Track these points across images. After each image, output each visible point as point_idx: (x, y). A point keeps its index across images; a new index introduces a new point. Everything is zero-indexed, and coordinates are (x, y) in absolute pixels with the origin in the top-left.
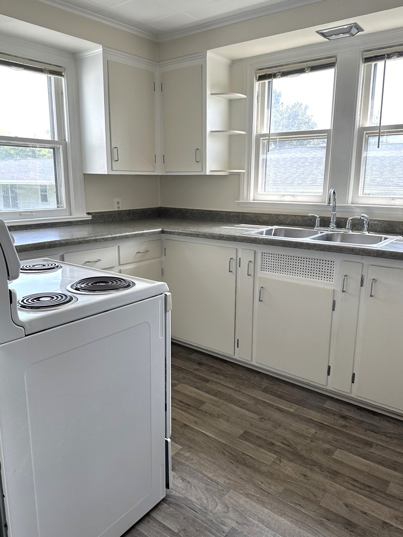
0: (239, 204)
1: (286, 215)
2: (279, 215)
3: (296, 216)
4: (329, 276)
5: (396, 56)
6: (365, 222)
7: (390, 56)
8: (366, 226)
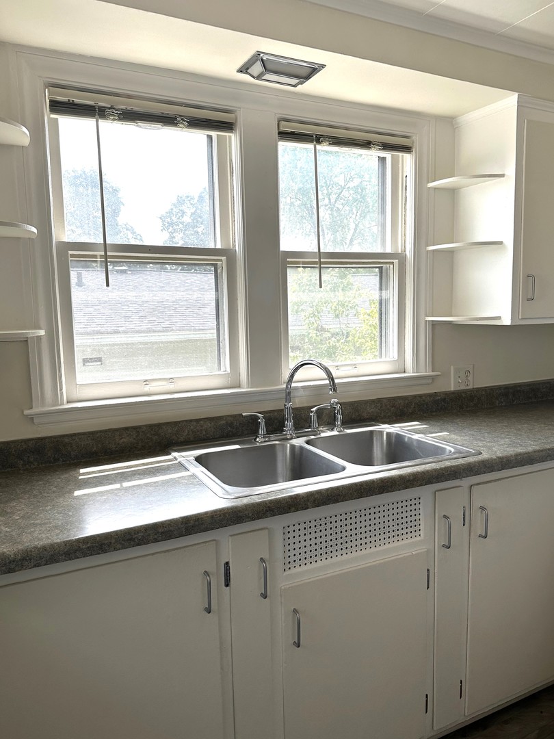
0: (31, 419)
1: (176, 423)
2: (159, 425)
3: (198, 421)
4: (413, 527)
5: (328, 143)
6: (336, 412)
7: (319, 139)
8: (339, 417)
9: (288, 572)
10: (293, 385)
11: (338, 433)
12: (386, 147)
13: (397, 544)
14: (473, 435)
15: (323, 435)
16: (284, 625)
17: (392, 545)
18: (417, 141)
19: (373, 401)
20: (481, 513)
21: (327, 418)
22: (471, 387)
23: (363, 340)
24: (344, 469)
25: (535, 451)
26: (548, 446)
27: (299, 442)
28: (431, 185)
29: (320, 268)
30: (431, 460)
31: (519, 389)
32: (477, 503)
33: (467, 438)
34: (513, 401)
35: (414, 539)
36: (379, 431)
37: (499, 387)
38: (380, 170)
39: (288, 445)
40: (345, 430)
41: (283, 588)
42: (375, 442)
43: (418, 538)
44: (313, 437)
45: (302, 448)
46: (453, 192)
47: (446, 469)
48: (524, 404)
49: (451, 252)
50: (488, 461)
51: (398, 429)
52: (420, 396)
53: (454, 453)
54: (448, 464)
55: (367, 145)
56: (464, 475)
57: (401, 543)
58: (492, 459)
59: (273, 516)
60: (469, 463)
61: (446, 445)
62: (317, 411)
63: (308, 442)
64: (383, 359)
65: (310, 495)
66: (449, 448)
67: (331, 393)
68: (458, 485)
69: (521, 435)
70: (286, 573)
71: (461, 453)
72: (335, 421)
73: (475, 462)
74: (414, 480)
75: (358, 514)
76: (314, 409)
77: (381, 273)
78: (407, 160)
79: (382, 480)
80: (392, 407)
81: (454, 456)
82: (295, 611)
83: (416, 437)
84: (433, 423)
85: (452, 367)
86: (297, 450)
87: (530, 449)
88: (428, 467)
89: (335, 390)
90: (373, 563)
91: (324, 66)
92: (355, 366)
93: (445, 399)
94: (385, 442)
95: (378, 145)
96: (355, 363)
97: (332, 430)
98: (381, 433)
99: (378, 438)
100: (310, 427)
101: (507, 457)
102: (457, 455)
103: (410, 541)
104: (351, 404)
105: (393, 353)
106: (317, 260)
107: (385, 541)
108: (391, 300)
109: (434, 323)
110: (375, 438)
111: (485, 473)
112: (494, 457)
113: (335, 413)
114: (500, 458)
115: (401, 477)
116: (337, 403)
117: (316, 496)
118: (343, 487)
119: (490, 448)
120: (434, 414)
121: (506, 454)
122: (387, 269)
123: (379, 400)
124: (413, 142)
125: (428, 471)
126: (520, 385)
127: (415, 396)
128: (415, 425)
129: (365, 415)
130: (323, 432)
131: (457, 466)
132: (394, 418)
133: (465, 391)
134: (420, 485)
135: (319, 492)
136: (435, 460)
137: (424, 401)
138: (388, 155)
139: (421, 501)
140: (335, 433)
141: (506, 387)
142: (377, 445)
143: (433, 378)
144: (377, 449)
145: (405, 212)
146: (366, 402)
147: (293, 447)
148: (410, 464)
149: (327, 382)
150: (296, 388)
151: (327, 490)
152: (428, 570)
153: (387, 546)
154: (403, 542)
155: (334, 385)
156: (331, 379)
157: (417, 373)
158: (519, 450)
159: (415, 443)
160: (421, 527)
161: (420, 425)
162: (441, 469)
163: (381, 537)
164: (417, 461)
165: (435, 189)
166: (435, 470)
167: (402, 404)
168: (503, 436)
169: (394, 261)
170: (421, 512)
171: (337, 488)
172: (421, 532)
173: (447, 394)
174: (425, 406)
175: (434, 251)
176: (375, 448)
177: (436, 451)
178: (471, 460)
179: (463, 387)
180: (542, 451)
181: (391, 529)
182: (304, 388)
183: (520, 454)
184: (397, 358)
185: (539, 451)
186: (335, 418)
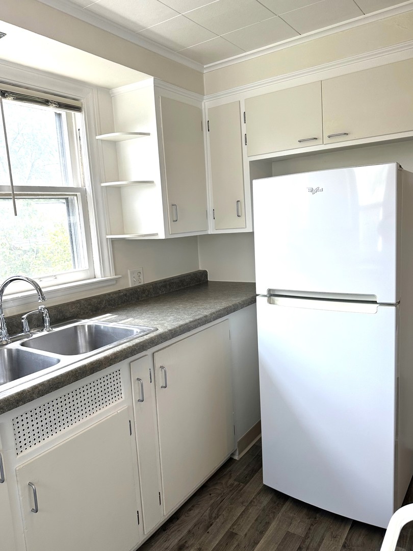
5: (12, 98)
6: (44, 315)
7: (4, 94)
8: (47, 319)
9: (21, 455)
10: (4, 298)
11: (48, 333)
12: (61, 105)
13: (106, 408)
14: (149, 317)
15: (35, 336)
16: (21, 498)
17: (102, 410)
18: (84, 102)
19: (73, 303)
20: (161, 370)
21: (37, 322)
22: (142, 283)
23: (52, 255)
24: (59, 361)
25: (191, 322)
26: (197, 318)
27: (15, 346)
28: (98, 137)
29: (14, 199)
30: (125, 341)
31: (172, 281)
32: (158, 365)
33: (146, 320)
34: (170, 290)
35: (119, 401)
36: (81, 325)
37: (160, 282)
38: (58, 123)
39: (6, 350)
40: (54, 329)
41: (17, 469)
42: (79, 334)
43: (121, 400)
44: (26, 340)
45: (18, 350)
46: (114, 144)
47: (137, 345)
48: (177, 291)
49: (119, 188)
50: (163, 334)
51: (96, 321)
52: (109, 294)
53: (140, 332)
54: (137, 341)
55: (46, 102)
56: (149, 347)
57: (109, 406)
58: (165, 332)
59: (4, 412)
60: (151, 338)
61: (133, 327)
62: (27, 318)
63: (22, 345)
64: (77, 269)
65: (35, 388)
66: (136, 330)
67: (40, 301)
68: (145, 354)
69: (179, 312)
70: (18, 456)
71: (144, 331)
72: (44, 323)
73: (155, 336)
74: (115, 358)
75: (74, 394)
76: (25, 316)
77: (67, 202)
78: (78, 117)
79: (92, 364)
80: (89, 305)
81: (141, 335)
82: (30, 484)
83: (111, 325)
84: (121, 313)
85: (129, 271)
86: (14, 352)
87: (187, 321)
88: (124, 346)
89: (43, 299)
90: (90, 428)
91: (4, 34)
92: (55, 277)
93: (126, 294)
94: (87, 333)
95: (55, 104)
96: (54, 274)
97: (42, 331)
98: (83, 326)
99: (81, 331)
100: (22, 331)
101: (174, 329)
102: (142, 334)
103: (115, 403)
104: (56, 307)
105: (85, 264)
106: (11, 192)
107: (97, 409)
108: (78, 223)
109: (113, 240)
110: (79, 332)
111: (162, 342)
112: (166, 330)
113: (43, 317)
114: (170, 330)
115: (106, 358)
116: (44, 309)
117: (40, 388)
118: (62, 376)
119: (162, 325)
120: (120, 306)
121: (173, 327)
122: (72, 200)
123: (78, 302)
124: (82, 104)
125: (124, 349)
126: (173, 278)
127: (105, 295)
128: (108, 316)
129: (68, 315)
130: (34, 333)
131: (144, 341)
132: (91, 314)
133: (139, 287)
134: (120, 361)
135: (42, 384)
136: (128, 340)
137: (112, 297)
138: (63, 112)
139: (120, 372)
140: (45, 333)
141: (165, 281)
142: (81, 336)
143: (116, 280)
144: (81, 340)
145: (81, 156)
146: (68, 304)
147: (10, 351)
148: (111, 346)
149: (35, 292)
150: (6, 301)
151: (49, 381)
152: (130, 421)
153: (99, 412)
154: (111, 406)
155: (42, 295)
156: (39, 289)
157: (104, 277)
158: (181, 323)
159: (110, 330)
160: (122, 391)
161: (111, 316)
162: (133, 346)
163: (94, 406)
164: (115, 343)
165: (102, 140)
166: (130, 347)
167: (96, 302)
168: (168, 314)
169: (77, 194)
170: (121, 380)
171: (57, 378)
172: (123, 395)
173: (127, 290)
174: (113, 301)
175: (106, 187)
176: (79, 340)
177: (127, 333)
178: (152, 335)
179: (137, 284)
180: (195, 321)
181: (100, 399)
182: (13, 300)
183: (182, 325)
184: (88, 268)
185: (193, 322)
186: (43, 321)
